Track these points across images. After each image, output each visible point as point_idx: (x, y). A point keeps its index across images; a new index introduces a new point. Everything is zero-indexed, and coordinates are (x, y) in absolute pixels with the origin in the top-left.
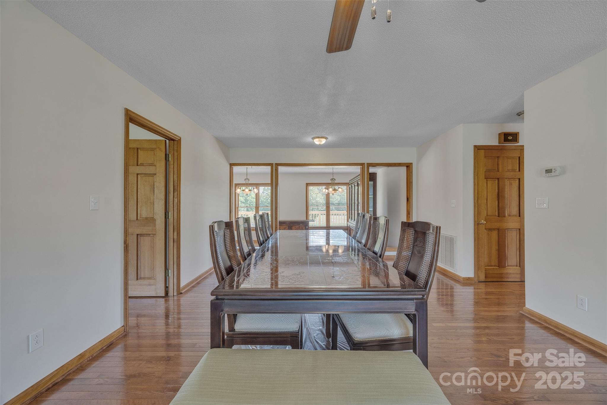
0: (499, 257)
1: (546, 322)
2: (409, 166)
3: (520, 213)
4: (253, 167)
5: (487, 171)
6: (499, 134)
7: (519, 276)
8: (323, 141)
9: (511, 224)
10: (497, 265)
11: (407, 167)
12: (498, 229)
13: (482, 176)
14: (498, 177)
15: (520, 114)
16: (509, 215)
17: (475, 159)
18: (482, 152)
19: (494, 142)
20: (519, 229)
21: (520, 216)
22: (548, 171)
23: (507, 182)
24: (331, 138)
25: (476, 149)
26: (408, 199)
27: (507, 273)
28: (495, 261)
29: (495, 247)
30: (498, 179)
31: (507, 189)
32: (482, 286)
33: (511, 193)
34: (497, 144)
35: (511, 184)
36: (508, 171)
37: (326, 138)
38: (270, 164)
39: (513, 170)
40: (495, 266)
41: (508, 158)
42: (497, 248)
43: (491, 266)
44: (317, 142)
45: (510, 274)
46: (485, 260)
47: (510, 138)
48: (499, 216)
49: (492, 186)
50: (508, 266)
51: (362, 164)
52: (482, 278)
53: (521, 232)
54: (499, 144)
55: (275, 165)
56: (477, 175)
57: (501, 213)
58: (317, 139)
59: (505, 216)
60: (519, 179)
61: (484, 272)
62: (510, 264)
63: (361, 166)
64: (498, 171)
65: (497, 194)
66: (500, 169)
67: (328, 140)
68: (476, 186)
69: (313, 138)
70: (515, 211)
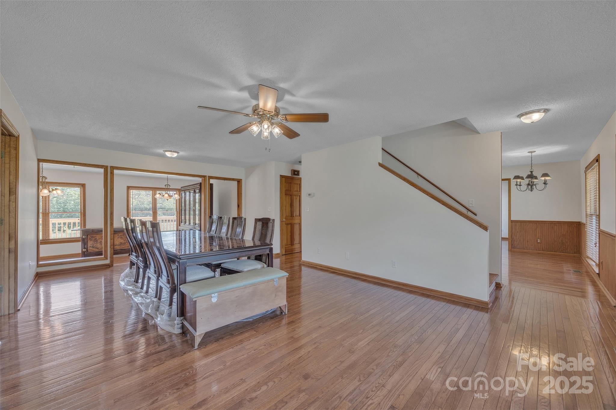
0: (291, 240)
1: (309, 264)
2: (240, 181)
3: (300, 215)
4: (75, 166)
5: (286, 190)
6: (292, 170)
7: (299, 249)
8: (175, 155)
9: (296, 221)
10: (290, 244)
11: (238, 181)
12: (291, 224)
13: (284, 194)
14: (291, 194)
15: (300, 162)
16: (296, 216)
17: (280, 183)
18: (284, 179)
19: (289, 174)
20: (300, 223)
21: (300, 216)
22: (309, 195)
23: (295, 197)
24: (181, 153)
25: (281, 177)
26: (238, 206)
27: (295, 248)
28: (289, 243)
29: (289, 234)
30: (291, 195)
31: (295, 200)
32: (284, 257)
33: (296, 204)
34: (291, 176)
35: (296, 198)
36: (295, 191)
37: (178, 153)
38: (103, 166)
39: (297, 191)
40: (289, 245)
41: (295, 184)
42: (290, 234)
43: (288, 245)
44: (168, 154)
45: (296, 248)
46: (285, 242)
47: (296, 173)
48: (291, 216)
49: (288, 199)
50: (295, 244)
51: (204, 177)
52: (284, 253)
53: (300, 224)
54: (291, 175)
55: (111, 168)
56: (282, 193)
57: (292, 215)
58: (170, 153)
59: (294, 217)
60: (300, 196)
61: (284, 249)
62: (296, 243)
63: (204, 178)
64: (291, 191)
65: (290, 204)
66: (292, 191)
67: (179, 154)
68: (281, 199)
69: (166, 151)
70: (298, 214)
